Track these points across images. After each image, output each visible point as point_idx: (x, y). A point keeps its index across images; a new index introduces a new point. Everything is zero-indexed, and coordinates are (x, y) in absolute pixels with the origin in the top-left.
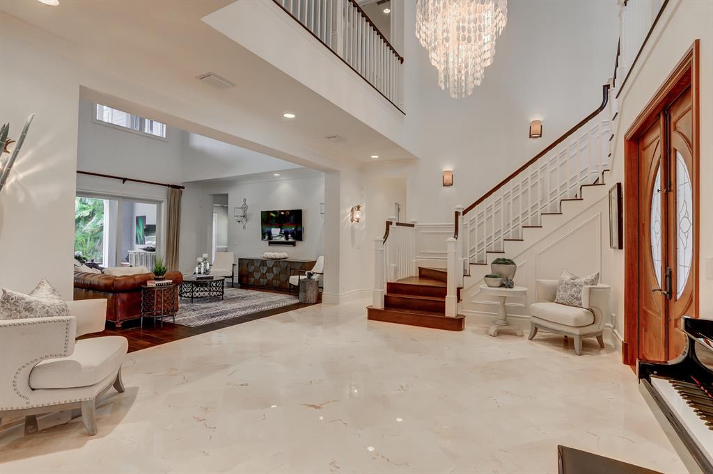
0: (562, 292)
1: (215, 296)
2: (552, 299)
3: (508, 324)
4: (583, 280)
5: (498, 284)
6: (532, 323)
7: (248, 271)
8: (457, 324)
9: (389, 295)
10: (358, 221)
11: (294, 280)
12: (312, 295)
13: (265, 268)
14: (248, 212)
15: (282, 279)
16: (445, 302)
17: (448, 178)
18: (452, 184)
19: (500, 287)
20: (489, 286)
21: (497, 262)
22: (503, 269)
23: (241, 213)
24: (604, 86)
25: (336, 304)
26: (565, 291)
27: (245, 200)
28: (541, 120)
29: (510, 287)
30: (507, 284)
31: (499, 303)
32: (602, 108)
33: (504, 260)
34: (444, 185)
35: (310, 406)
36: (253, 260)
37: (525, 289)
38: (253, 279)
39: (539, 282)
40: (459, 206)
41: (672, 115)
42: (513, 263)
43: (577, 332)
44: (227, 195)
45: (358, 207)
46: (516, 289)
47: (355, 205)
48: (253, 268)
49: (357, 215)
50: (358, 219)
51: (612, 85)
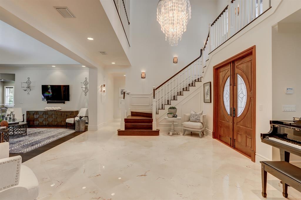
0: (192, 118)
1: (22, 133)
2: (189, 120)
3: (175, 131)
4: (199, 113)
5: (172, 116)
6: (184, 129)
7: (34, 118)
8: (157, 133)
9: (126, 124)
10: (104, 92)
11: (70, 120)
12: (82, 128)
13: (47, 116)
14: (31, 85)
15: (58, 121)
16: (152, 125)
17: (143, 75)
18: (145, 78)
19: (173, 117)
20: (169, 117)
21: (170, 108)
22: (172, 110)
23: (26, 85)
24: (201, 50)
25: (96, 131)
26: (194, 117)
27: (29, 78)
28: (177, 57)
29: (176, 117)
30: (175, 116)
31: (171, 123)
32: (200, 57)
33: (173, 107)
34: (142, 78)
35: (141, 176)
36: (38, 111)
37: (180, 118)
38: (38, 122)
39: (185, 115)
40: (154, 87)
41: (236, 63)
42: (176, 108)
43: (200, 130)
44: (14, 75)
45: (104, 85)
46: (178, 118)
47: (103, 84)
48: (38, 116)
49: (104, 89)
50: (104, 91)
51: (203, 50)
